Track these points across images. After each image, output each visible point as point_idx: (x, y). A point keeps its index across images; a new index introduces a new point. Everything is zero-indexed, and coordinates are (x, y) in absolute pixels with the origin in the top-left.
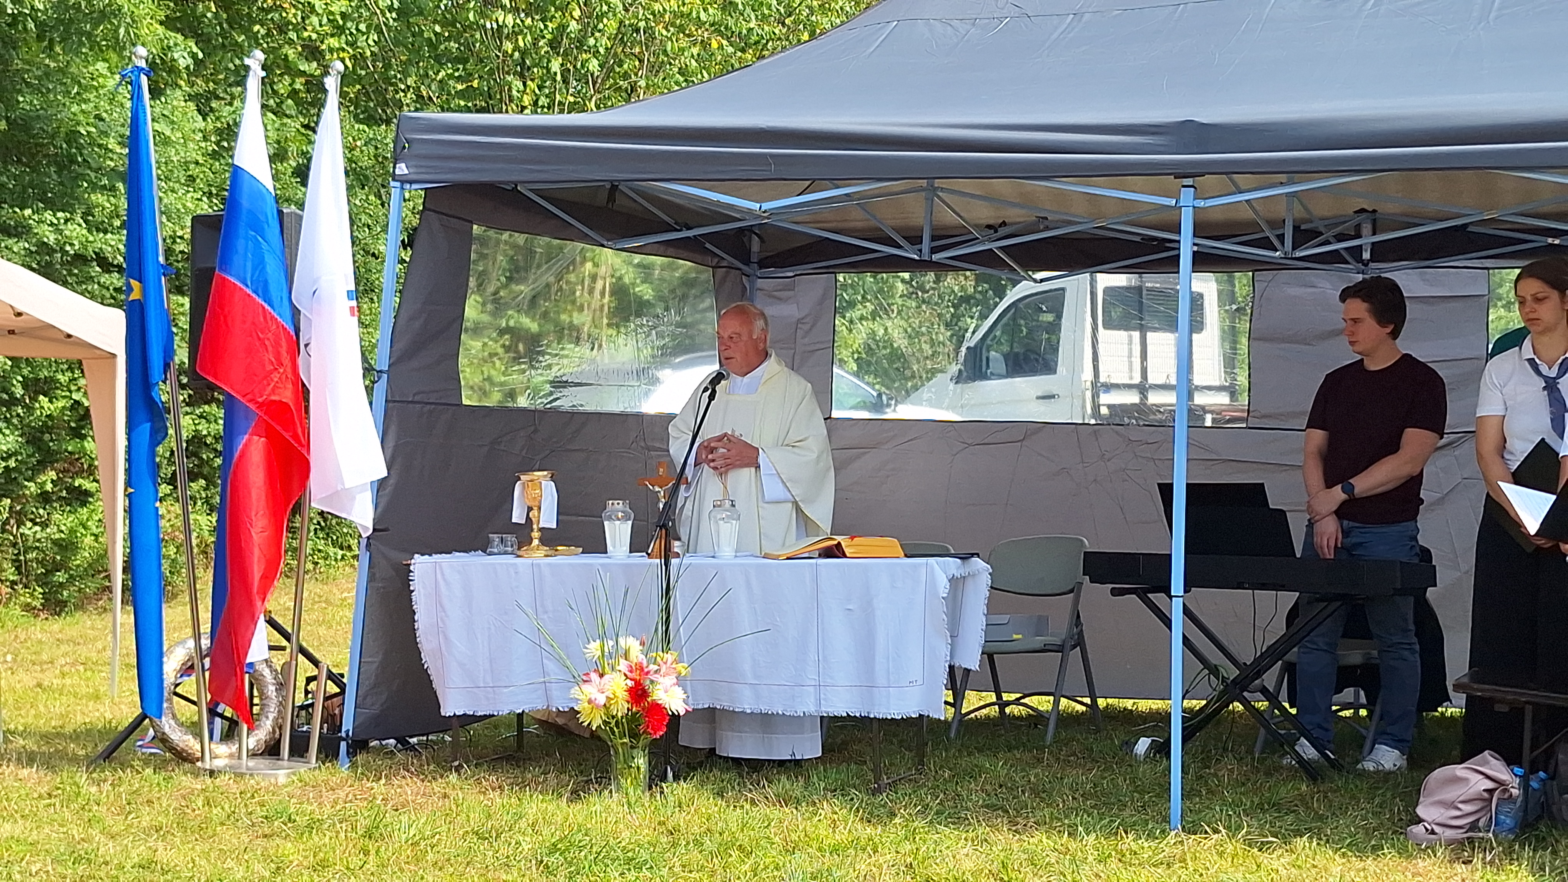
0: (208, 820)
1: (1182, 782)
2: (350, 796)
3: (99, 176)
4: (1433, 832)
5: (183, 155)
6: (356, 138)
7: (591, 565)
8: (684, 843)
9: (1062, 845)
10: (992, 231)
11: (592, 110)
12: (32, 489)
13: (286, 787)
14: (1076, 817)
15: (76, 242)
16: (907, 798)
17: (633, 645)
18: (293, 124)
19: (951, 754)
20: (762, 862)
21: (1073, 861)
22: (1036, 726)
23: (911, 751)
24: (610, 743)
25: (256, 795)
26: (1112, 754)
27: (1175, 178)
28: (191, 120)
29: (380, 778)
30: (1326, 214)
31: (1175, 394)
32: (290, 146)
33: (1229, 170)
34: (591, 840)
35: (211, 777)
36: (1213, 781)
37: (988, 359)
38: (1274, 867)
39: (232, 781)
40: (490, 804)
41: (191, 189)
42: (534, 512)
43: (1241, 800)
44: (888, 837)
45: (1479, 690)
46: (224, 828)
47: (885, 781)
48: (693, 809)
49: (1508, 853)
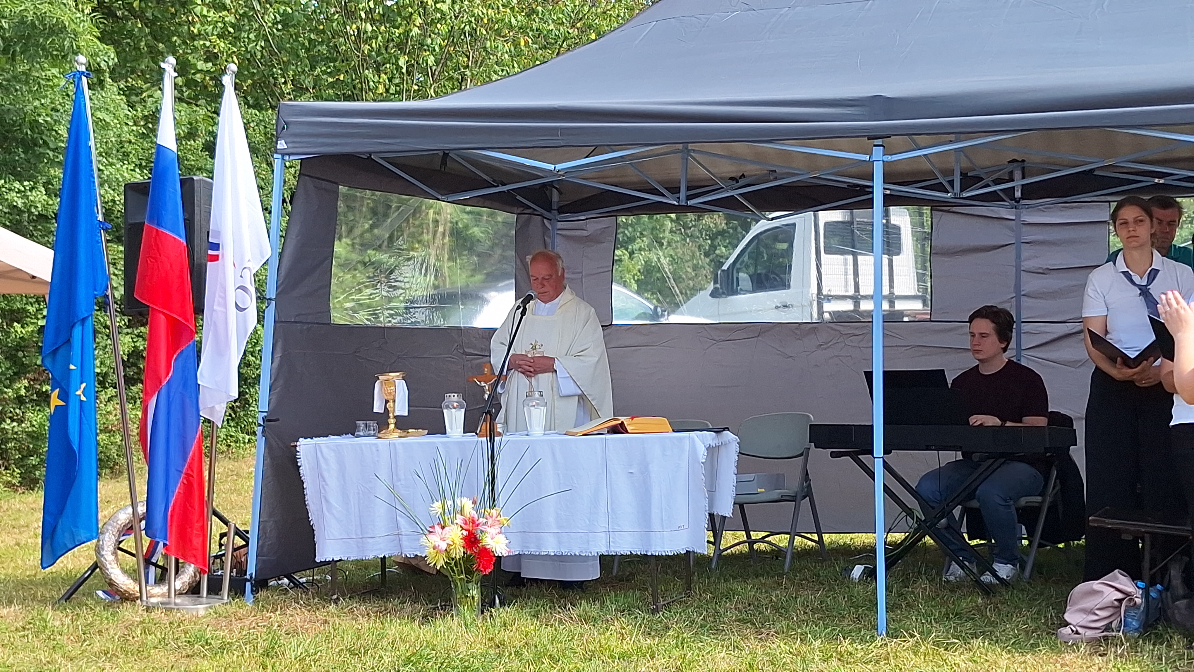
0: (144, 645)
1: (886, 599)
2: (254, 625)
3: (56, 154)
4: (1077, 633)
6: (251, 120)
7: (434, 443)
8: (508, 654)
9: (795, 649)
10: (734, 182)
11: (432, 96)
12: (10, 394)
13: (205, 618)
14: (806, 627)
15: (39, 205)
16: (678, 616)
17: (468, 505)
18: (201, 110)
19: (712, 581)
21: (803, 661)
22: (777, 558)
23: (682, 579)
24: (451, 580)
25: (181, 625)
26: (834, 578)
27: (869, 139)
29: (277, 610)
30: (988, 164)
33: (911, 134)
34: (437, 653)
35: (147, 611)
36: (911, 598)
37: (738, 279)
38: (957, 662)
39: (163, 614)
40: (360, 628)
41: (126, 162)
42: (391, 404)
43: (931, 611)
44: (664, 646)
45: (1110, 523)
46: (157, 650)
47: (662, 603)
48: (514, 628)
49: (1134, 647)
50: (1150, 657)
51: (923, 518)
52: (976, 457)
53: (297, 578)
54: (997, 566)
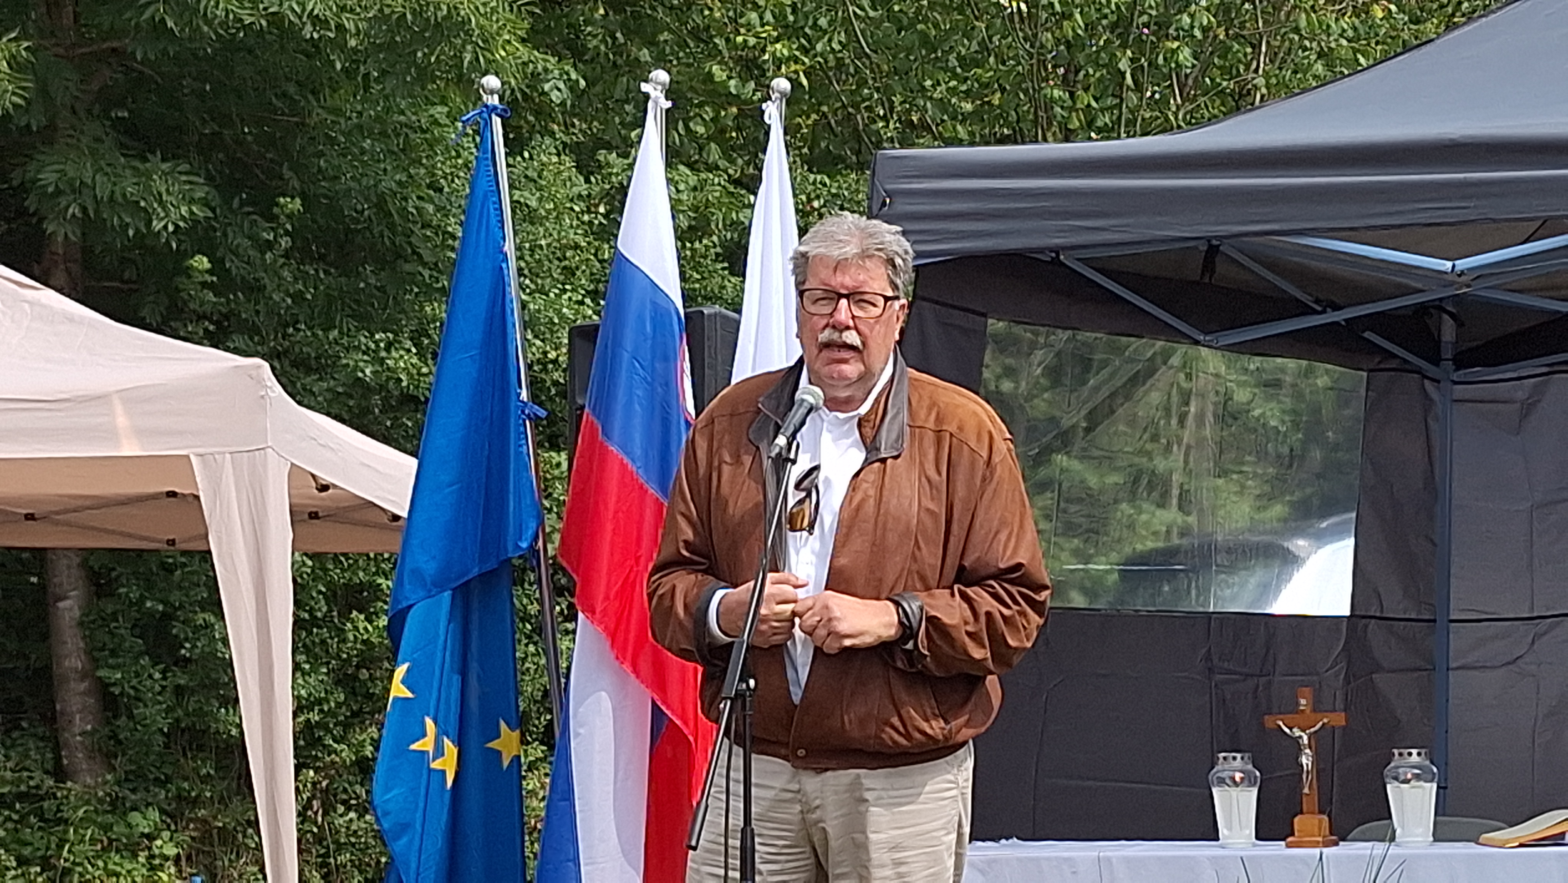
3: (435, 274)
5: (556, 237)
12: (344, 754)
15: (402, 376)
18: (716, 180)
28: (568, 184)
32: (713, 214)
41: (568, 287)
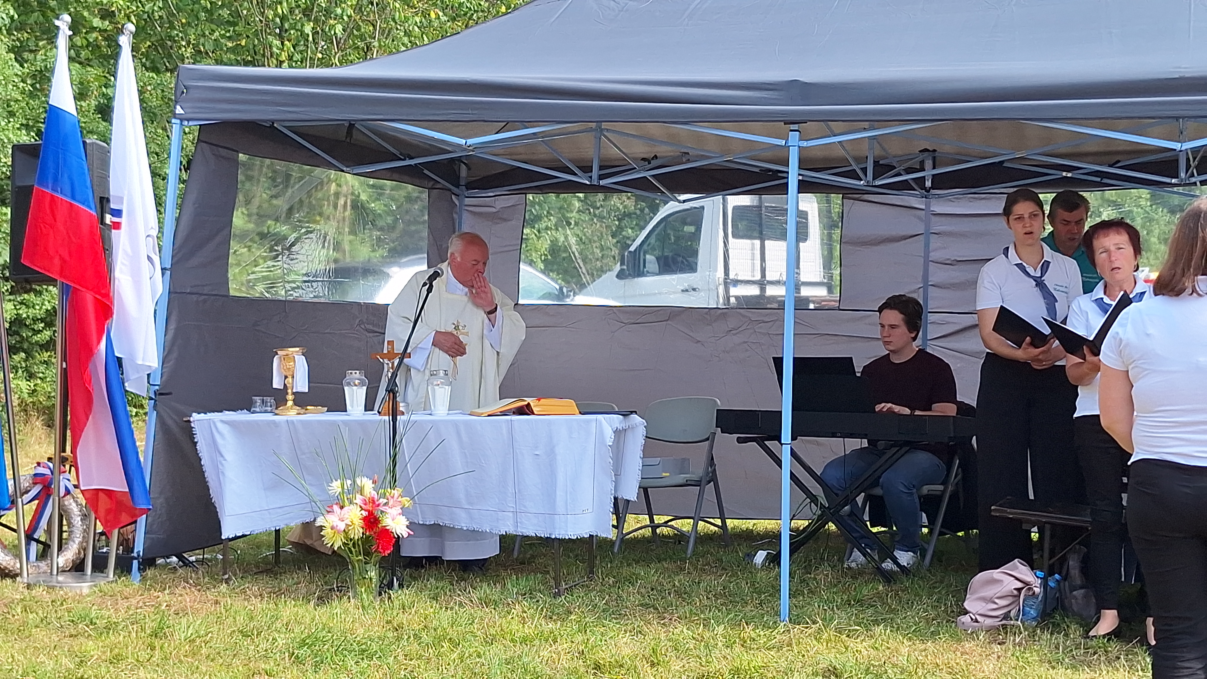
0: (25, 623)
1: (790, 585)
2: (141, 604)
4: (976, 621)
6: (147, 83)
7: (333, 420)
8: (406, 637)
9: (698, 634)
10: (647, 163)
11: (336, 65)
13: (89, 596)
14: (709, 613)
16: (580, 600)
17: (367, 484)
19: (614, 565)
20: (467, 652)
21: (707, 646)
22: (680, 543)
23: (584, 563)
24: (348, 560)
25: (64, 603)
26: (736, 563)
27: (785, 124)
29: (165, 589)
30: (900, 153)
31: (784, 288)
33: (826, 119)
34: (333, 636)
35: (28, 589)
36: (813, 584)
37: (644, 260)
38: (859, 649)
39: (45, 592)
40: (253, 609)
42: (290, 379)
43: (834, 598)
44: (565, 630)
45: (1011, 513)
46: (38, 629)
47: (564, 587)
48: (413, 611)
49: (1032, 635)
50: (1048, 646)
51: (827, 505)
52: (881, 445)
53: (186, 556)
54: (898, 554)
